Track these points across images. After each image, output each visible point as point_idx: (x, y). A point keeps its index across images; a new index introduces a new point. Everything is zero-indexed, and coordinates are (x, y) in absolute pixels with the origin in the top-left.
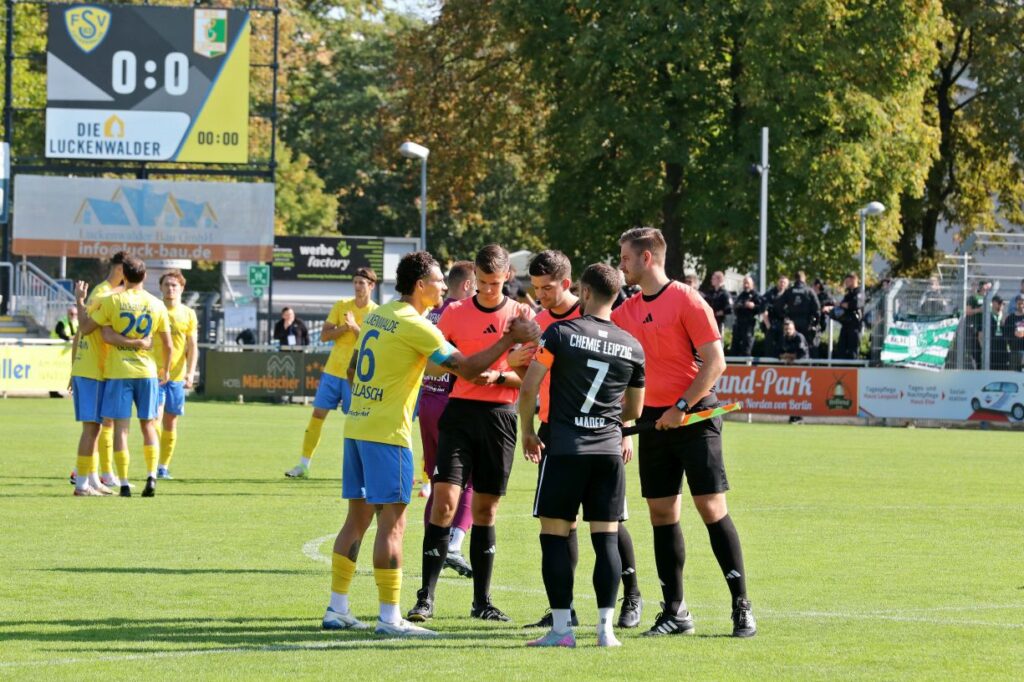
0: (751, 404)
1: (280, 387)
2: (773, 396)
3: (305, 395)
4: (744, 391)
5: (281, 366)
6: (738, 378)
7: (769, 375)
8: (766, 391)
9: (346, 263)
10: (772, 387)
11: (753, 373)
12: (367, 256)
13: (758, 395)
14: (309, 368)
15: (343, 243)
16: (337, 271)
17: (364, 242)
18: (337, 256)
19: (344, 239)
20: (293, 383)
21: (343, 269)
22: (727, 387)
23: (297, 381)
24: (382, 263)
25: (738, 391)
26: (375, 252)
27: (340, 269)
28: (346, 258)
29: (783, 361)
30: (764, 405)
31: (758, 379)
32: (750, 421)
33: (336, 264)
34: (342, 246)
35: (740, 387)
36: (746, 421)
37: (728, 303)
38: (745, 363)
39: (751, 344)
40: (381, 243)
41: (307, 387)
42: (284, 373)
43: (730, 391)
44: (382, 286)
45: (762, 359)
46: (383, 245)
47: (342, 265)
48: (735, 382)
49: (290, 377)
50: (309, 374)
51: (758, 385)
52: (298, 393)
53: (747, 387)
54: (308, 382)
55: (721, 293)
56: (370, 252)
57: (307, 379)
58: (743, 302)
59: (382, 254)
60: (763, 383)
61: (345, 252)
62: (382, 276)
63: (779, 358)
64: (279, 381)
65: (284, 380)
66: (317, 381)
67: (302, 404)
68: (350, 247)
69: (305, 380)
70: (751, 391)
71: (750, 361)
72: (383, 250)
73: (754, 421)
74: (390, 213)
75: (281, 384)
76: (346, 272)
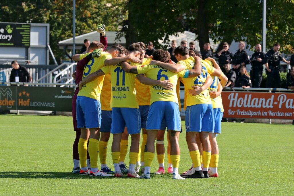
0: (271, 113)
1: (4, 105)
2: (284, 109)
3: (18, 109)
4: (268, 107)
5: (4, 93)
6: (264, 100)
7: (282, 97)
8: (280, 107)
9: (10, 37)
10: (284, 104)
11: (273, 96)
12: (21, 33)
13: (275, 109)
14: (20, 94)
15: (9, 26)
16: (6, 41)
17: (20, 26)
18: (6, 33)
19: (9, 24)
20: (11, 103)
21: (9, 40)
22: (258, 105)
23: (13, 101)
24: (30, 37)
25: (264, 106)
26: (25, 31)
27: (7, 40)
28: (10, 34)
29: (289, 90)
30: (279, 114)
31: (275, 100)
32: (271, 123)
33: (6, 37)
34: (8, 28)
35: (265, 105)
36: (268, 123)
37: (248, 58)
38: (268, 91)
39: (261, 81)
40: (29, 26)
41: (19, 105)
42: (6, 97)
43: (260, 106)
44: (29, 49)
45: (278, 89)
46: (30, 27)
47: (8, 38)
48: (262, 101)
49: (9, 99)
50: (21, 98)
51: (276, 103)
52: (13, 108)
53: (269, 104)
54: (20, 102)
55: (243, 53)
56: (23, 31)
57: (19, 100)
58: (256, 58)
59: (30, 32)
60: (279, 102)
61: (10, 31)
62: (29, 44)
63: (288, 89)
64: (4, 101)
65: (6, 101)
66: (25, 101)
67: (16, 114)
68: (12, 28)
69: (18, 101)
70: (271, 106)
71: (270, 90)
72: (30, 30)
73: (273, 123)
74: (8, 10)
75: (4, 103)
76: (10, 42)
